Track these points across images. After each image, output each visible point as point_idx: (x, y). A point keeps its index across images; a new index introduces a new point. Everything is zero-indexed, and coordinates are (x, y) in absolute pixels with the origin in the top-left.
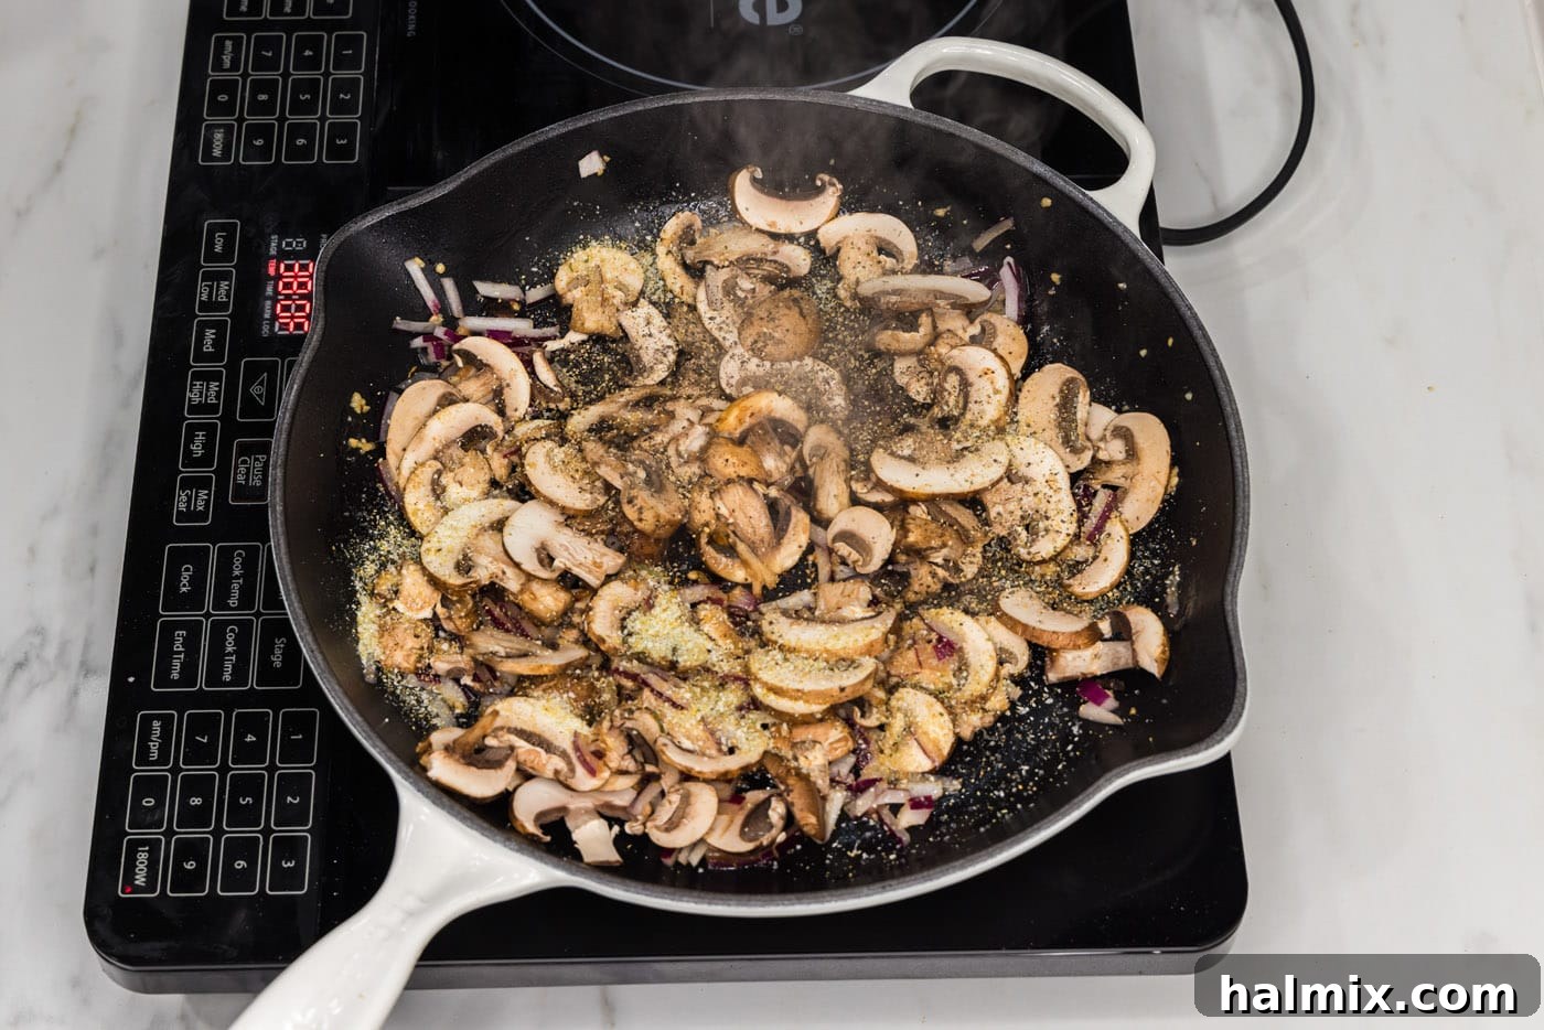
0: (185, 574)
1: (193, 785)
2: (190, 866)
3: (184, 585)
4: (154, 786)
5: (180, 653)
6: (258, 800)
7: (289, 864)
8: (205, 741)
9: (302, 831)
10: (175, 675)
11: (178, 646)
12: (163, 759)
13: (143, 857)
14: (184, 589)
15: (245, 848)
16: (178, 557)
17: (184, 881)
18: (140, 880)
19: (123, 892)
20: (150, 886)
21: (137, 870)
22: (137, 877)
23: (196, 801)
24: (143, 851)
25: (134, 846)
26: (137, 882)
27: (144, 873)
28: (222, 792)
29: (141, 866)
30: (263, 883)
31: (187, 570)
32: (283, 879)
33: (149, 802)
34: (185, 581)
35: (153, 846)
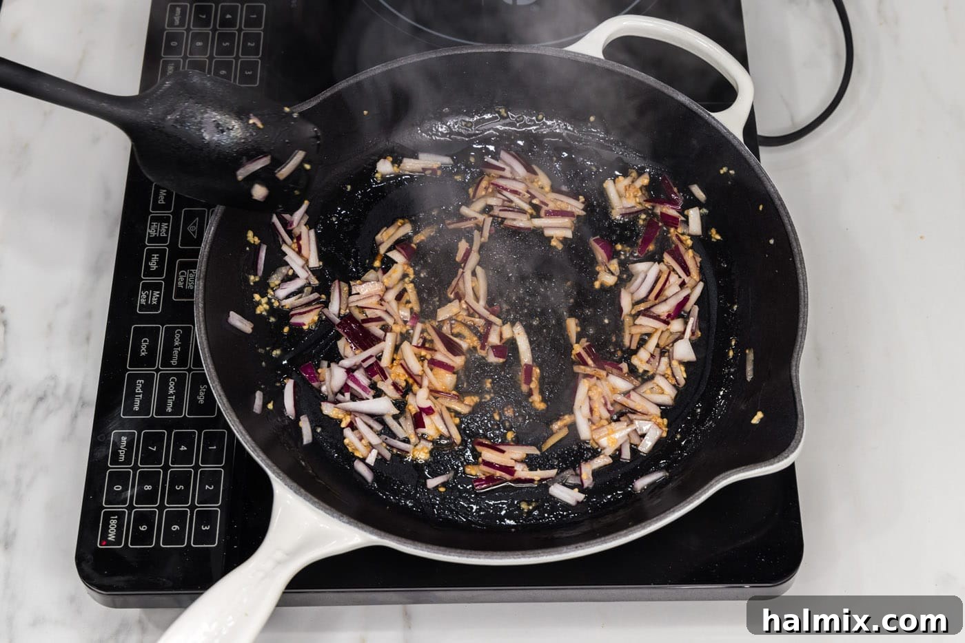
0: (144, 344)
1: (146, 478)
2: (143, 528)
3: (143, 351)
4: (121, 478)
5: (139, 394)
6: (187, 487)
7: (206, 528)
8: (155, 449)
9: (215, 507)
10: (136, 408)
11: (139, 390)
12: (128, 461)
13: (113, 522)
14: (143, 354)
15: (179, 517)
16: (140, 333)
17: (139, 538)
18: (111, 537)
19: (100, 545)
20: (118, 541)
21: (110, 531)
22: (110, 535)
23: (148, 488)
24: (114, 519)
25: (108, 516)
26: (109, 539)
27: (114, 533)
28: (164, 482)
29: (113, 528)
30: (189, 540)
31: (145, 341)
32: (202, 537)
33: (117, 488)
34: (144, 349)
35: (120, 515)
